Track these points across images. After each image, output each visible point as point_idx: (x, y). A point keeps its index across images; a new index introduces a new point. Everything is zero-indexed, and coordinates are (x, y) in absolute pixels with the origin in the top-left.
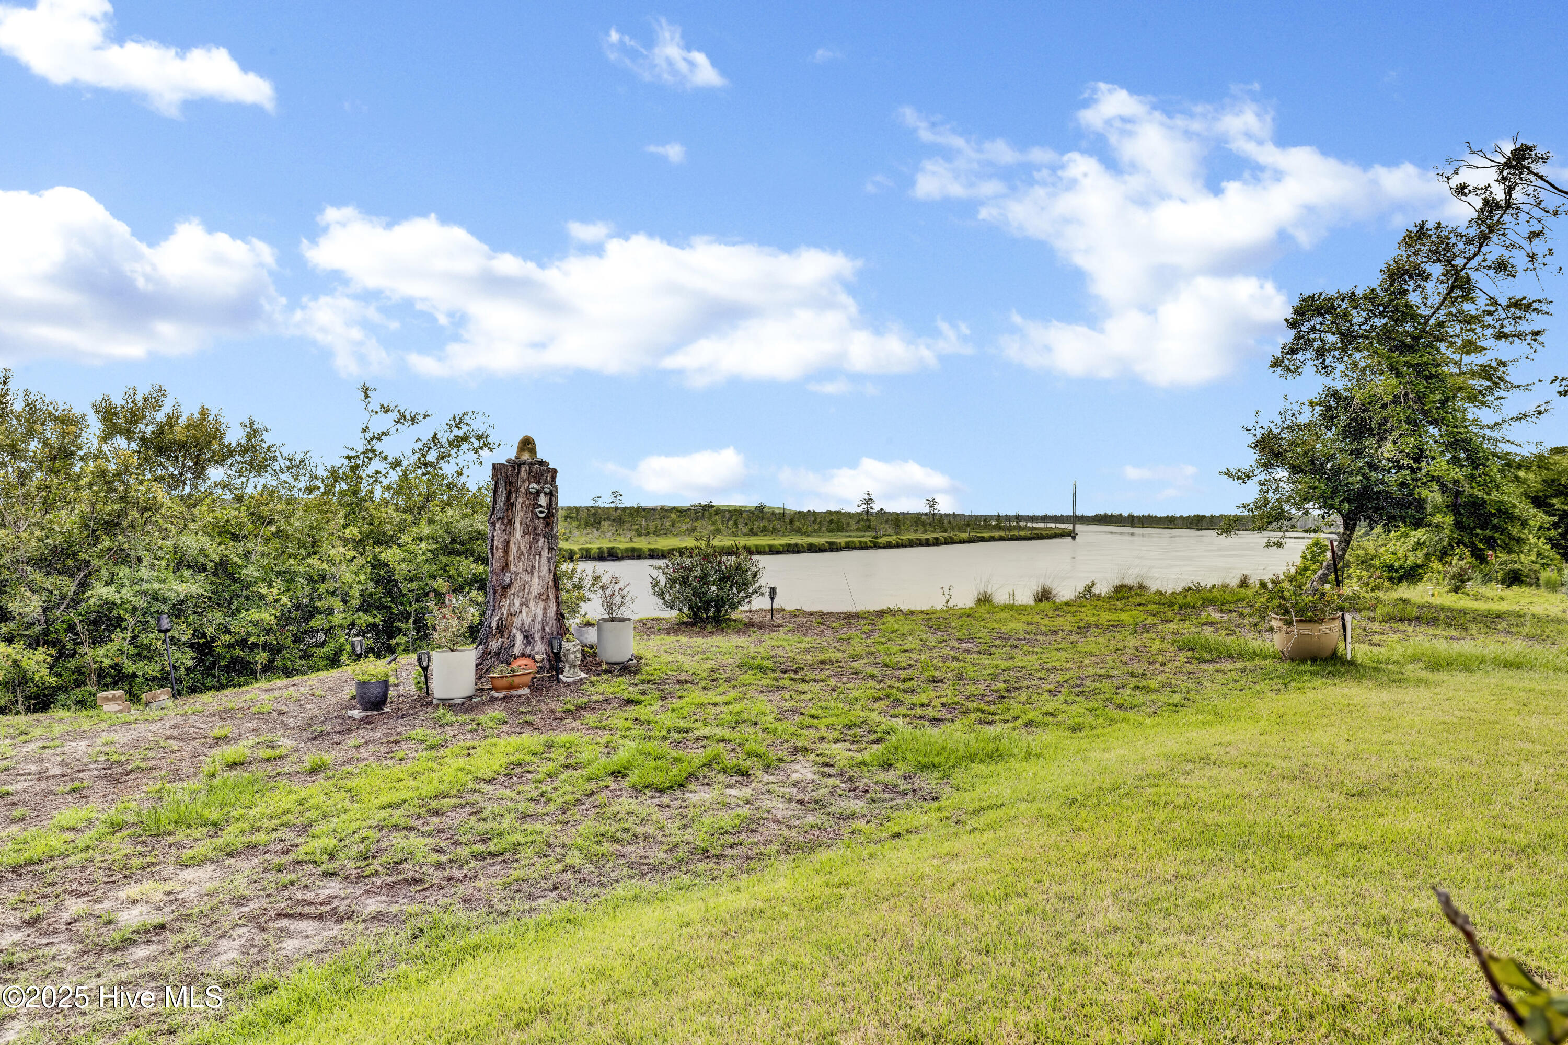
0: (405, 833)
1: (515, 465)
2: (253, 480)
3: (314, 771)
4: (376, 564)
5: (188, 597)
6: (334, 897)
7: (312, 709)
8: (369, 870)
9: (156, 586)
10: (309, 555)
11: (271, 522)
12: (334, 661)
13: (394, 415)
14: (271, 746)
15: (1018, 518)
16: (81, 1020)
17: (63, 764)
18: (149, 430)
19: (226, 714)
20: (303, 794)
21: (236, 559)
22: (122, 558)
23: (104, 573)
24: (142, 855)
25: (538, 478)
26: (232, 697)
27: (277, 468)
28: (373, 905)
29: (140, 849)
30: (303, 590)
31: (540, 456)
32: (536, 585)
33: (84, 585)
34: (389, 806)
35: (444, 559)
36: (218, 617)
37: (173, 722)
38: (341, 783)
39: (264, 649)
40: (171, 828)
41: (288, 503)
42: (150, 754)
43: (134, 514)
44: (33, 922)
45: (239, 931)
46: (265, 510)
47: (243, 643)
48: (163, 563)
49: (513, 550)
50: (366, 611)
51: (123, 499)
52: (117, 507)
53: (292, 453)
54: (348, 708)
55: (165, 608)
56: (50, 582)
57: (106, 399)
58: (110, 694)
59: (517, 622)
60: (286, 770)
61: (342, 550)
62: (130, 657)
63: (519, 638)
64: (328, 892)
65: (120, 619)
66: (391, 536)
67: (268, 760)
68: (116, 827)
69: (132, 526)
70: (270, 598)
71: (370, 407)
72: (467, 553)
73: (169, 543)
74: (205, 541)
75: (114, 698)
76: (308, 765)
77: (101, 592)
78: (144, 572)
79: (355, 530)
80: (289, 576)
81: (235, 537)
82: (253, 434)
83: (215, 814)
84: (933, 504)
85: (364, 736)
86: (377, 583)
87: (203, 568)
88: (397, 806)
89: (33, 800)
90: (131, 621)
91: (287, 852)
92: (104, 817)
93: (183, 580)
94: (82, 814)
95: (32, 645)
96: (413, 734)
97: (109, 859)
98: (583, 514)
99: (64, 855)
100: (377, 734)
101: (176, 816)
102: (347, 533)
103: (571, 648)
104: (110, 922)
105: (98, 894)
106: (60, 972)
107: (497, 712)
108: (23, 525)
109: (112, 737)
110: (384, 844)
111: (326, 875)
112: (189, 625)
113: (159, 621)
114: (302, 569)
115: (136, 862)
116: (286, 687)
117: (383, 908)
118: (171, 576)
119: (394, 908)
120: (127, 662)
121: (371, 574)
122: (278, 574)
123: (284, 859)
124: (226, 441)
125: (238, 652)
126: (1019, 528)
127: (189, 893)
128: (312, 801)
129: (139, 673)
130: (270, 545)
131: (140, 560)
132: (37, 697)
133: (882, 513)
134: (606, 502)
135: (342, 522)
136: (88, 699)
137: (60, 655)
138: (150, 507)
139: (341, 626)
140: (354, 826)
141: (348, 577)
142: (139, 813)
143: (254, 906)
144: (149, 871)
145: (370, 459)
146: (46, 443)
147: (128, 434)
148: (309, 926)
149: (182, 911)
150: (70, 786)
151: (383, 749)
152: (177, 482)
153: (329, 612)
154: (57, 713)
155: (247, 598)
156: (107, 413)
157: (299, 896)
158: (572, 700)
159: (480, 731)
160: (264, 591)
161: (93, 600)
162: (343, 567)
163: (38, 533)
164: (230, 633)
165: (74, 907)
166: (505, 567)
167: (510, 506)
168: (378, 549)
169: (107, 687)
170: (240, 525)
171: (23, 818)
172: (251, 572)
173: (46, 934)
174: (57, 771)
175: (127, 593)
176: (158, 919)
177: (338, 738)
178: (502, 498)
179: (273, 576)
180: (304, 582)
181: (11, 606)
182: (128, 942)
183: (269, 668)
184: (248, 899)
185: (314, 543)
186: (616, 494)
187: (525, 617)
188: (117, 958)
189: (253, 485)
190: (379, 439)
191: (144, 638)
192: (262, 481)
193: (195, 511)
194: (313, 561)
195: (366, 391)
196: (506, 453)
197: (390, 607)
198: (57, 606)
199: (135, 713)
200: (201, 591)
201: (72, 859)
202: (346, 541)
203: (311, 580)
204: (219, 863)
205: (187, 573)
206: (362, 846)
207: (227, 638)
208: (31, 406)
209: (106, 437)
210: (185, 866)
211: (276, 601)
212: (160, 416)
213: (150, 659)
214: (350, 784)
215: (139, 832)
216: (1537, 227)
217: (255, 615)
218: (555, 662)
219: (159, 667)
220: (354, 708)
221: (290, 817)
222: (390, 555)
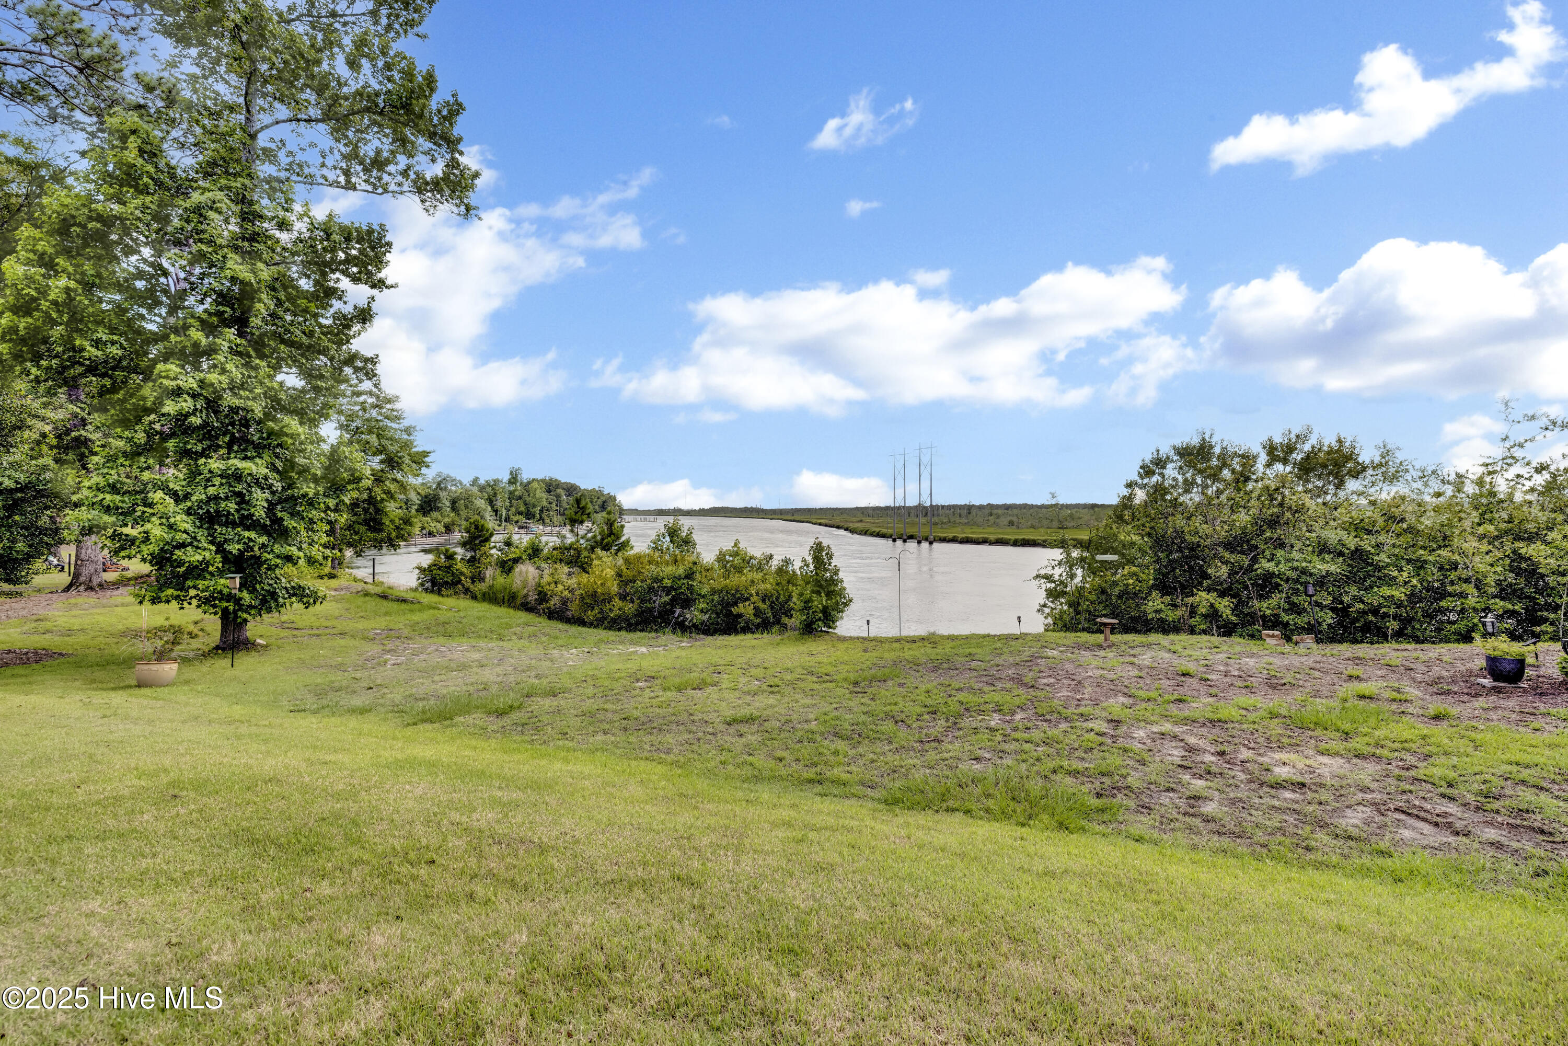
0: (1534, 790)
2: (1386, 488)
3: (1437, 718)
4: (1516, 557)
5: (1328, 574)
6: (1451, 815)
7: (1438, 671)
8: (1488, 807)
9: (1304, 564)
10: (1440, 547)
11: (1403, 520)
12: (1466, 638)
13: (1541, 423)
14: (1398, 691)
16: (1249, 818)
17: (1240, 669)
18: (1299, 458)
19: (1358, 661)
20: (1425, 732)
21: (1369, 548)
22: (1280, 544)
23: (1267, 553)
24: (1289, 737)
26: (1364, 650)
27: (1409, 478)
28: (1491, 834)
29: (1289, 733)
30: (1433, 575)
33: (1254, 560)
34: (1518, 764)
36: (1354, 590)
37: (1317, 659)
38: (1463, 732)
39: (1394, 619)
40: (1312, 726)
41: (1420, 505)
42: (1298, 676)
43: (1288, 515)
44: (1222, 754)
45: (1361, 808)
46: (1396, 512)
47: (1375, 611)
48: (1310, 549)
50: (1503, 599)
51: (1281, 505)
52: (1276, 510)
53: (1424, 465)
54: (1477, 676)
55: (1310, 580)
56: (1233, 558)
57: (1270, 440)
58: (1271, 632)
60: (1410, 710)
61: (1476, 544)
62: (1284, 610)
64: (1444, 809)
65: (1279, 585)
66: (1536, 534)
67: (1394, 700)
68: (1273, 715)
69: (1287, 523)
70: (1400, 579)
71: (1511, 418)
73: (1314, 535)
74: (1343, 535)
75: (1273, 636)
76: (1432, 712)
77: (1266, 565)
78: (1295, 555)
79: (1491, 528)
80: (1420, 565)
82: (1386, 452)
83: (1347, 727)
85: (1493, 702)
86: (1518, 574)
87: (1341, 554)
88: (1528, 766)
89: (1222, 687)
90: (1286, 587)
91: (1408, 769)
92: (1265, 707)
93: (1324, 561)
94: (1251, 702)
95: (1222, 594)
96: (1553, 711)
97: (1269, 733)
99: (1239, 722)
100: (1512, 703)
101: (1315, 719)
102: (1481, 530)
104: (1268, 770)
105: (1261, 751)
106: (1237, 786)
108: (1217, 522)
109: (1271, 660)
110: (1508, 791)
111: (1443, 796)
112: (1329, 593)
113: (1306, 588)
114: (1432, 558)
115: (1286, 740)
116: (1415, 650)
117: (1504, 840)
118: (1315, 558)
119: (1515, 845)
120: (1283, 614)
121: (1510, 566)
122: (1409, 561)
123: (1403, 773)
124: (1360, 460)
125: (1371, 618)
127: (1324, 771)
128: (1433, 739)
129: (1291, 622)
130: (1401, 538)
131: (1292, 546)
132: (1224, 627)
135: (1477, 520)
136: (1257, 634)
137: (1240, 602)
138: (1299, 510)
139: (1475, 610)
140: (1477, 769)
141: (1483, 568)
142: (1289, 711)
143: (1377, 797)
144: (1295, 747)
145: (1510, 465)
146: (1233, 471)
147: (1285, 461)
148: (1427, 828)
149: (1318, 780)
150: (1244, 684)
151: (1515, 716)
152: (1322, 491)
153: (1463, 595)
154: (1236, 639)
155: (1379, 578)
156: (1271, 449)
157: (1417, 803)
160: (1395, 573)
161: (1259, 571)
162: (1477, 559)
163: (1226, 527)
164: (1363, 602)
165: (1245, 754)
168: (1517, 544)
169: (1267, 628)
170: (1374, 523)
171: (1216, 696)
172: (1383, 559)
173: (1228, 763)
174: (1237, 674)
175: (1283, 568)
176: (1300, 779)
177: (1466, 698)
179: (1403, 563)
180: (1435, 570)
181: (1210, 571)
182: (1279, 785)
183: (1400, 635)
184: (1372, 791)
185: (1445, 538)
188: (1273, 792)
189: (1386, 493)
190: (1521, 446)
191: (1295, 599)
192: (1394, 490)
193: (1336, 513)
194: (1445, 553)
197: (1534, 598)
198: (1237, 573)
199: (1287, 648)
200: (1339, 570)
201: (1245, 726)
202: (1481, 538)
203: (1441, 568)
204: (1349, 760)
205: (1328, 557)
206: (1483, 787)
207: (1362, 606)
208: (1224, 449)
209: (1269, 465)
210: (1321, 753)
211: (1406, 583)
213: (1299, 614)
214: (1473, 735)
215: (1289, 722)
217: (1387, 591)
219: (1306, 620)
220: (1485, 677)
221: (1414, 746)
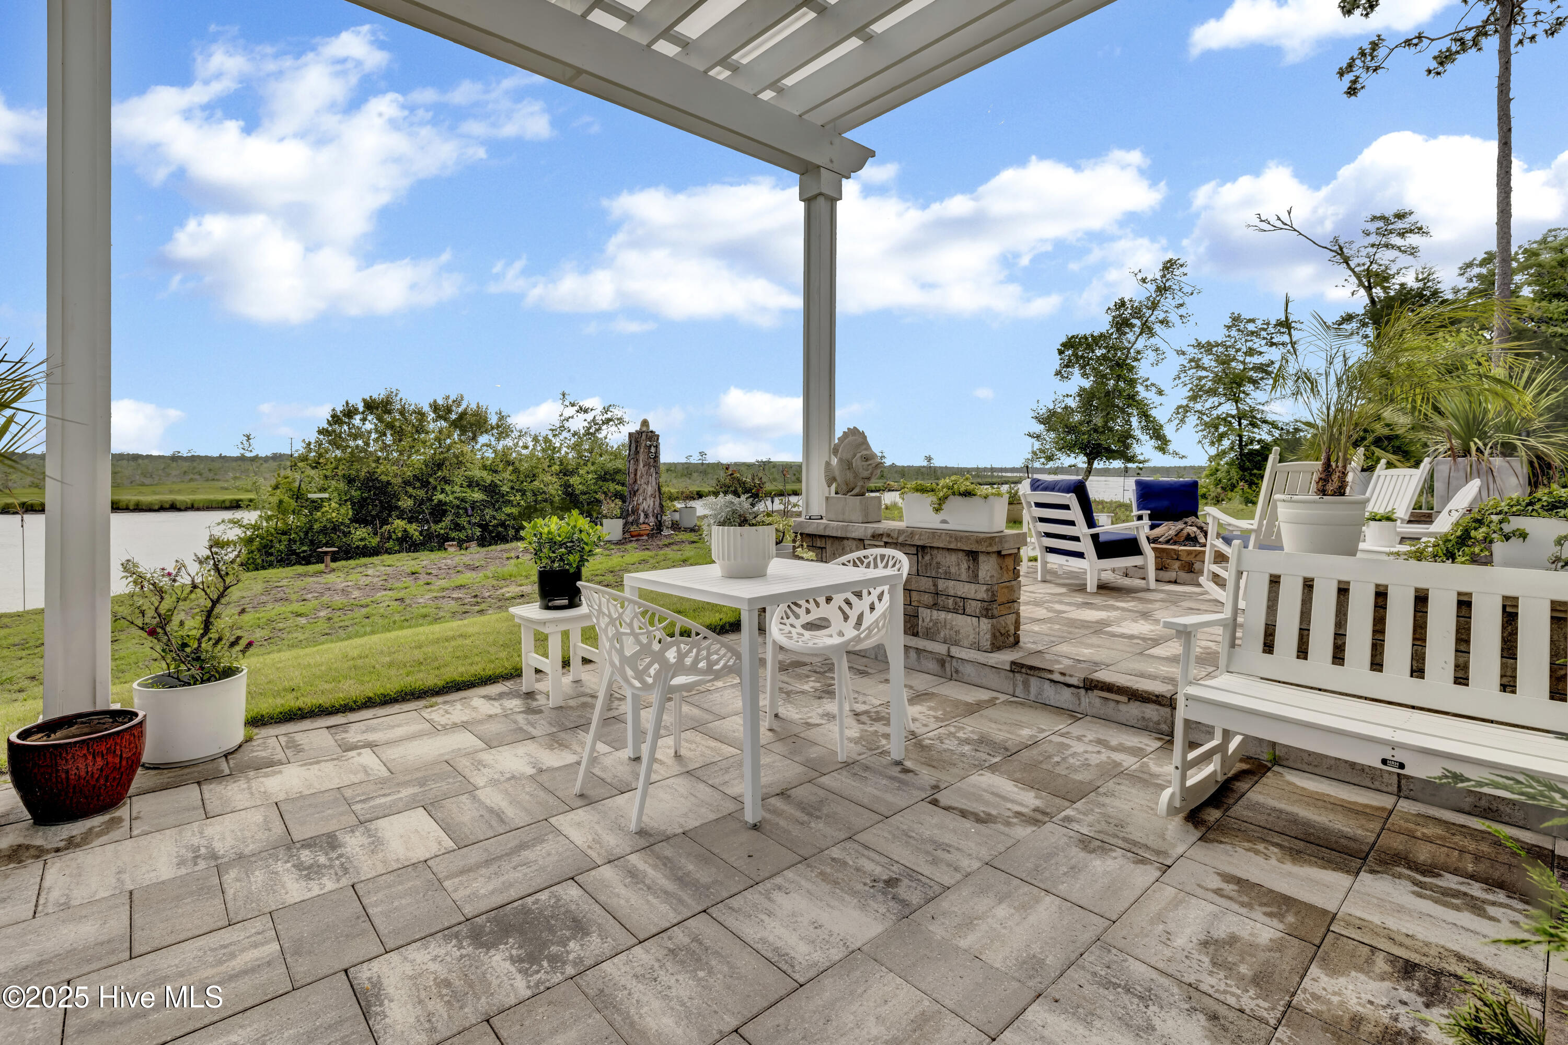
1: (639, 433)
2: (502, 442)
4: (567, 486)
5: (477, 501)
9: (462, 495)
10: (533, 480)
11: (511, 463)
13: (576, 408)
15: (992, 470)
18: (455, 417)
21: (497, 483)
22: (447, 481)
23: (439, 488)
25: (650, 439)
27: (513, 436)
31: (651, 428)
32: (650, 490)
33: (432, 493)
35: (601, 483)
36: (491, 512)
46: (508, 458)
47: (502, 525)
48: (465, 484)
49: (639, 473)
52: (443, 455)
53: (521, 428)
55: (467, 506)
57: (435, 401)
58: (449, 545)
59: (641, 508)
61: (549, 478)
63: (642, 515)
65: (448, 511)
66: (573, 471)
70: (515, 502)
71: (565, 403)
72: (613, 480)
74: (482, 473)
75: (451, 547)
77: (439, 497)
78: (456, 488)
79: (554, 469)
80: (524, 492)
81: (496, 472)
82: (502, 418)
84: (929, 459)
87: (482, 487)
90: (452, 512)
93: (474, 492)
98: (679, 468)
103: (667, 518)
107: (634, 545)
112: (478, 515)
113: (466, 511)
118: (468, 490)
122: (518, 490)
124: (489, 422)
125: (500, 529)
126: (992, 476)
130: (513, 475)
131: (454, 482)
133: (893, 466)
134: (695, 459)
141: (554, 492)
145: (562, 431)
147: (446, 418)
155: (504, 502)
156: (436, 409)
158: (667, 541)
159: (626, 550)
160: (512, 499)
161: (435, 502)
164: (496, 519)
166: (635, 481)
167: (637, 452)
168: (567, 478)
169: (445, 542)
170: (497, 466)
172: (505, 489)
175: (450, 498)
178: (633, 449)
179: (516, 491)
181: (399, 504)
183: (515, 538)
185: (535, 475)
186: (702, 454)
187: (645, 505)
189: (502, 445)
190: (568, 421)
191: (458, 520)
192: (506, 443)
194: (535, 484)
195: (564, 395)
196: (635, 427)
199: (462, 553)
200: (482, 498)
202: (551, 474)
205: (476, 489)
207: (495, 522)
208: (403, 406)
209: (435, 420)
212: (460, 410)
216: (1181, 302)
217: (508, 510)
218: (659, 526)
219: (466, 534)
222: (574, 480)
